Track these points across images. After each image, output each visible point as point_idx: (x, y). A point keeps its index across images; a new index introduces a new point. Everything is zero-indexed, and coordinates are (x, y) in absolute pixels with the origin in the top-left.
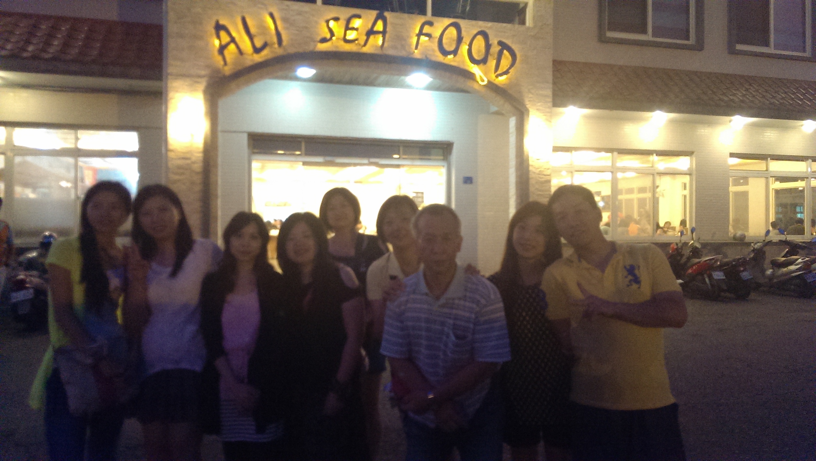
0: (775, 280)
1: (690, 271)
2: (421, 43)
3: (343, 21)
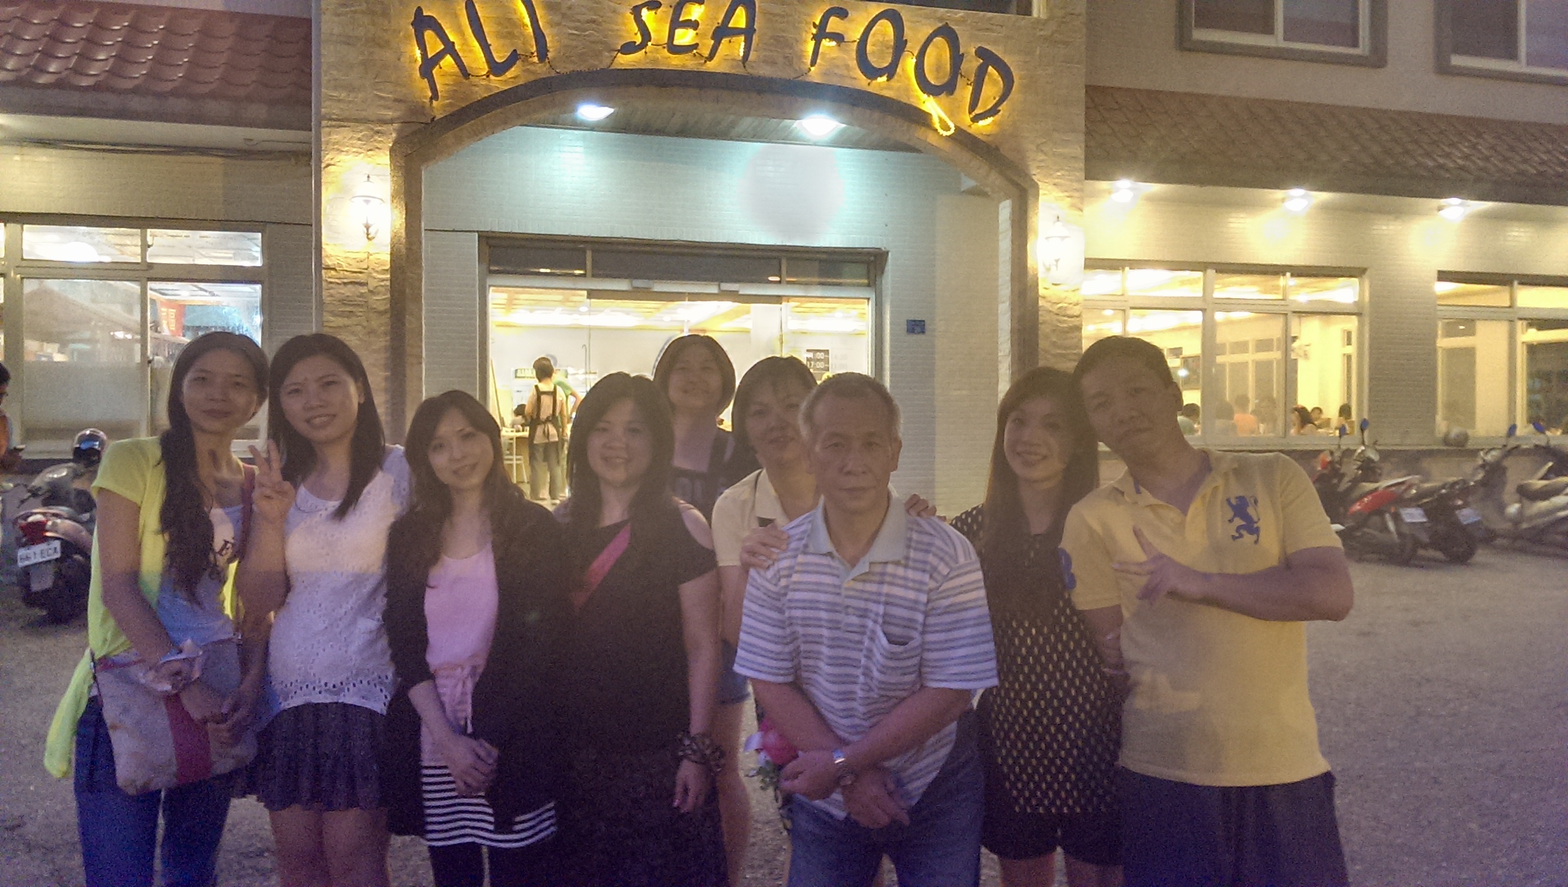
0: (1525, 526)
1: (1357, 507)
2: (823, 54)
3: (667, 9)
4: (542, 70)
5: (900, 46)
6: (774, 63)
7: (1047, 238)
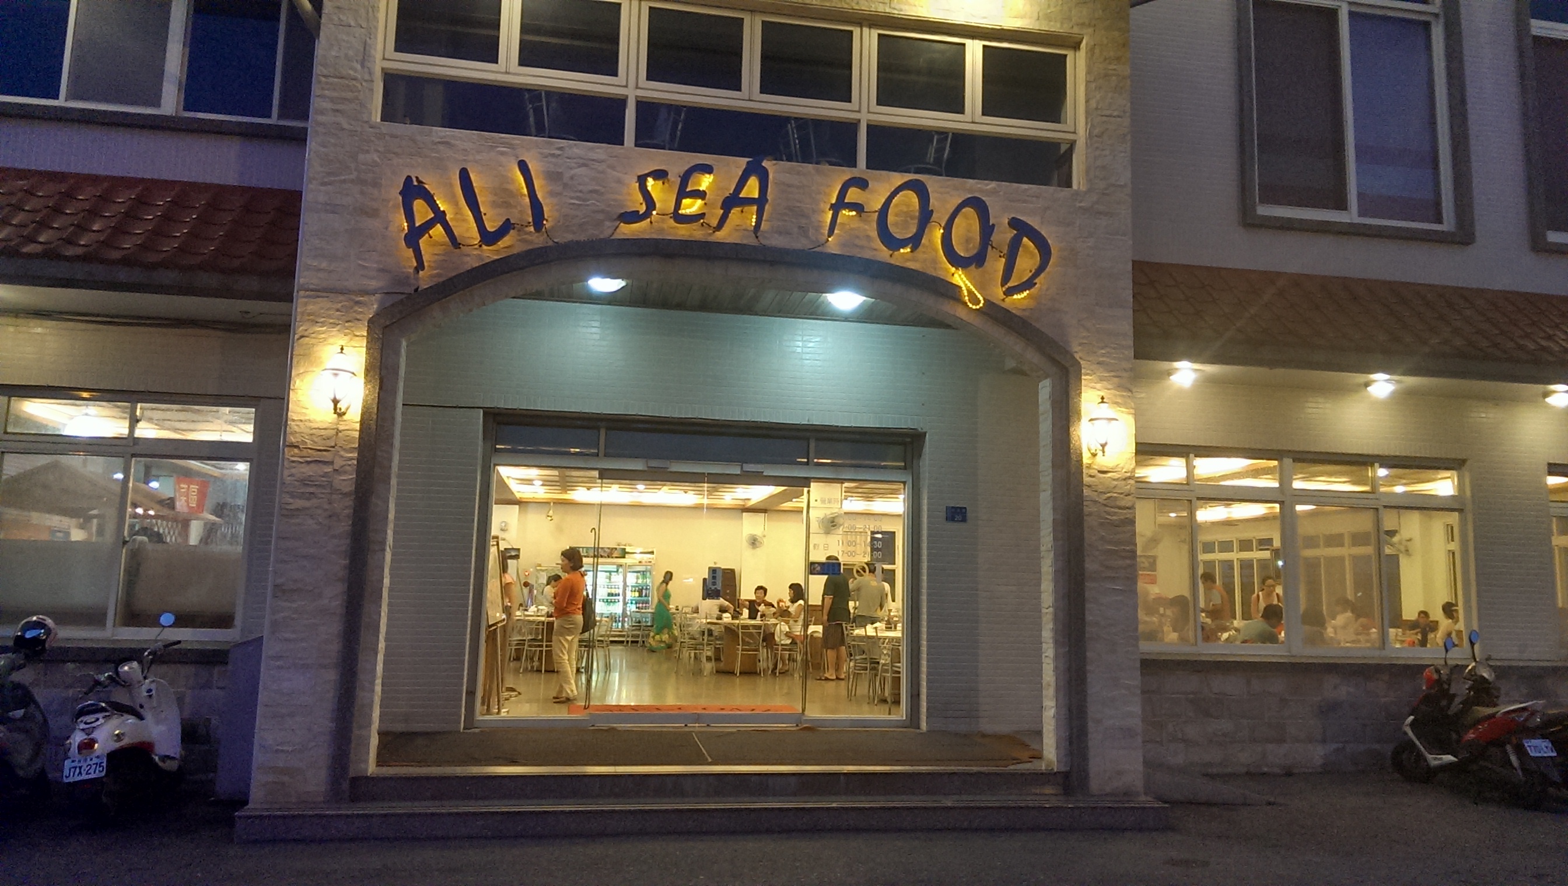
1: (1471, 735)
2: (842, 224)
3: (675, 179)
4: (538, 240)
5: (925, 217)
6: (788, 233)
7: (1091, 420)
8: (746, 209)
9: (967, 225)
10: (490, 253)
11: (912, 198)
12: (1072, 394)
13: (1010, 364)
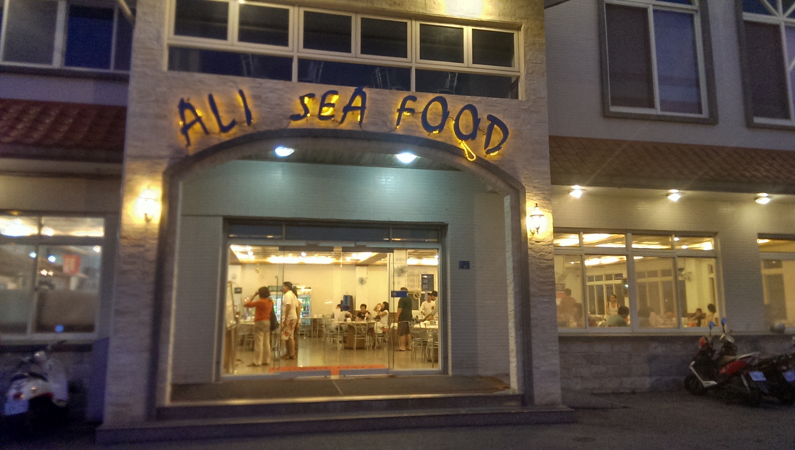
2: (404, 119)
3: (319, 98)
4: (249, 130)
5: (446, 115)
6: (377, 124)
7: (531, 216)
8: (355, 112)
9: (467, 119)
10: (225, 137)
11: (438, 106)
12: (521, 203)
13: (490, 188)
